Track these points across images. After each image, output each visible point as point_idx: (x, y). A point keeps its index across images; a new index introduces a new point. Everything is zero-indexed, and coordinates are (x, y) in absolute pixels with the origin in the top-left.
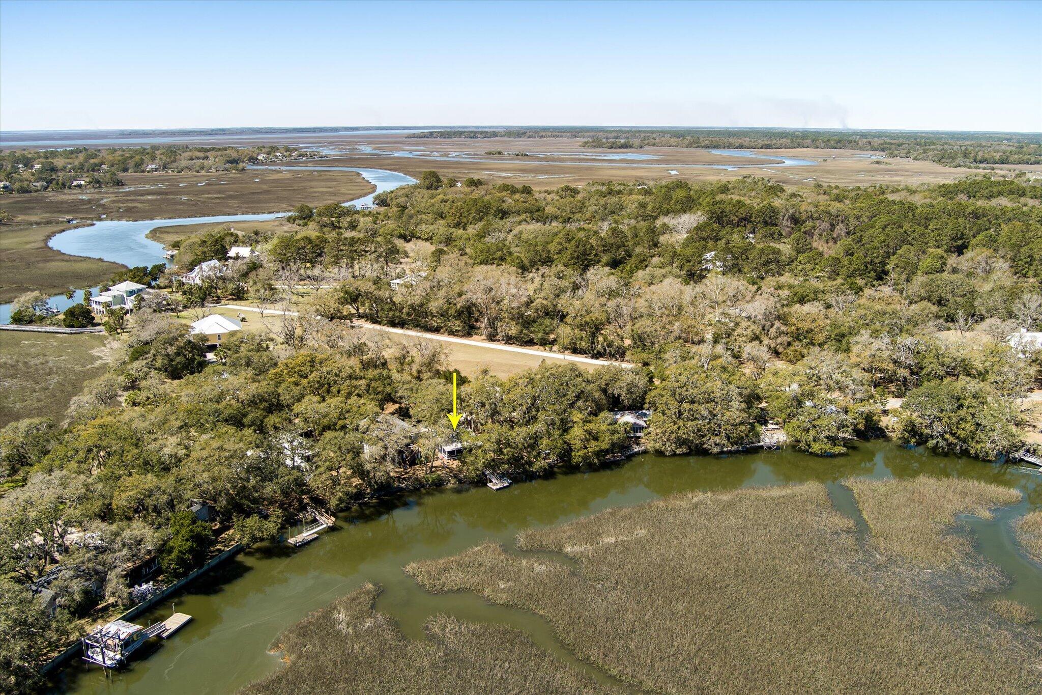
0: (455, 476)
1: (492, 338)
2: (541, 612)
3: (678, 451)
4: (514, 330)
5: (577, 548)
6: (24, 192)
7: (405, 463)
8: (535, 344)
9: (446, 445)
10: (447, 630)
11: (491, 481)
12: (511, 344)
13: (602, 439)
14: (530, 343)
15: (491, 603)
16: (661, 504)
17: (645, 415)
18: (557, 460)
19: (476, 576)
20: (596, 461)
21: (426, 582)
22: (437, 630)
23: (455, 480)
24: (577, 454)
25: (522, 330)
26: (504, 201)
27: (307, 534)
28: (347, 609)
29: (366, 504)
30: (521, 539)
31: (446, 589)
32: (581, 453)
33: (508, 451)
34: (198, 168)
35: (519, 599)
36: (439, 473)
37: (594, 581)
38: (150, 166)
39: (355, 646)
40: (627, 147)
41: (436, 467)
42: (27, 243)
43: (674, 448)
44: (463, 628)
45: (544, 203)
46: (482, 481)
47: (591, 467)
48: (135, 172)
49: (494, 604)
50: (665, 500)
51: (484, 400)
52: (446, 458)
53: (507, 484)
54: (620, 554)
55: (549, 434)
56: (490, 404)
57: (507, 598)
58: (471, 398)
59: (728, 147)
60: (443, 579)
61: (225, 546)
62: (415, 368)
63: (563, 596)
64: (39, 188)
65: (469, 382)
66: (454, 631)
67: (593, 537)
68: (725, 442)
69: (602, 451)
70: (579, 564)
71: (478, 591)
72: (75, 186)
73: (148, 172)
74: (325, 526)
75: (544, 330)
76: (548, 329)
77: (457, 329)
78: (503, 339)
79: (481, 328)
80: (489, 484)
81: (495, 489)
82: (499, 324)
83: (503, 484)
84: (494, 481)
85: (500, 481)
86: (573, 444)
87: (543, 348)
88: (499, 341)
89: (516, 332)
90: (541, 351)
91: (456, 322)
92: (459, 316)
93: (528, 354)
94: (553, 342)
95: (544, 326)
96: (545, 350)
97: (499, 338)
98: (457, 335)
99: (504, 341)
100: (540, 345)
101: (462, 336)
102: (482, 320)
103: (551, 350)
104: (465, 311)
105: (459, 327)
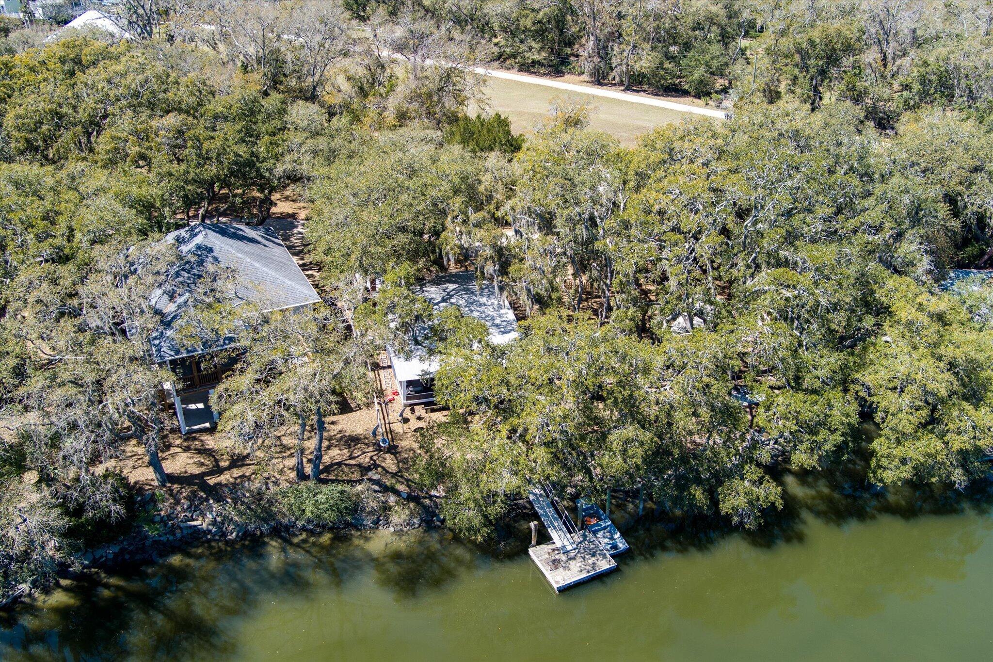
1: (600, 78)
4: (645, 62)
8: (685, 93)
11: (545, 541)
12: (638, 91)
14: (673, 90)
23: (407, 514)
25: (662, 63)
51: (552, 203)
53: (607, 562)
56: (573, 222)
62: (393, 103)
75: (707, 64)
76: (715, 63)
77: (535, 57)
78: (622, 81)
79: (582, 58)
80: (538, 554)
81: (555, 586)
82: (616, 48)
83: (590, 562)
84: (559, 537)
85: (581, 543)
86: (886, 412)
87: (701, 102)
88: (615, 85)
89: (649, 67)
90: (699, 106)
91: (534, 44)
92: (540, 33)
93: (672, 110)
94: (725, 91)
95: (708, 57)
96: (707, 104)
97: (614, 78)
98: (535, 73)
99: (623, 85)
100: (694, 97)
101: (545, 75)
102: (583, 41)
103: (718, 107)
104: (553, 23)
105: (541, 57)
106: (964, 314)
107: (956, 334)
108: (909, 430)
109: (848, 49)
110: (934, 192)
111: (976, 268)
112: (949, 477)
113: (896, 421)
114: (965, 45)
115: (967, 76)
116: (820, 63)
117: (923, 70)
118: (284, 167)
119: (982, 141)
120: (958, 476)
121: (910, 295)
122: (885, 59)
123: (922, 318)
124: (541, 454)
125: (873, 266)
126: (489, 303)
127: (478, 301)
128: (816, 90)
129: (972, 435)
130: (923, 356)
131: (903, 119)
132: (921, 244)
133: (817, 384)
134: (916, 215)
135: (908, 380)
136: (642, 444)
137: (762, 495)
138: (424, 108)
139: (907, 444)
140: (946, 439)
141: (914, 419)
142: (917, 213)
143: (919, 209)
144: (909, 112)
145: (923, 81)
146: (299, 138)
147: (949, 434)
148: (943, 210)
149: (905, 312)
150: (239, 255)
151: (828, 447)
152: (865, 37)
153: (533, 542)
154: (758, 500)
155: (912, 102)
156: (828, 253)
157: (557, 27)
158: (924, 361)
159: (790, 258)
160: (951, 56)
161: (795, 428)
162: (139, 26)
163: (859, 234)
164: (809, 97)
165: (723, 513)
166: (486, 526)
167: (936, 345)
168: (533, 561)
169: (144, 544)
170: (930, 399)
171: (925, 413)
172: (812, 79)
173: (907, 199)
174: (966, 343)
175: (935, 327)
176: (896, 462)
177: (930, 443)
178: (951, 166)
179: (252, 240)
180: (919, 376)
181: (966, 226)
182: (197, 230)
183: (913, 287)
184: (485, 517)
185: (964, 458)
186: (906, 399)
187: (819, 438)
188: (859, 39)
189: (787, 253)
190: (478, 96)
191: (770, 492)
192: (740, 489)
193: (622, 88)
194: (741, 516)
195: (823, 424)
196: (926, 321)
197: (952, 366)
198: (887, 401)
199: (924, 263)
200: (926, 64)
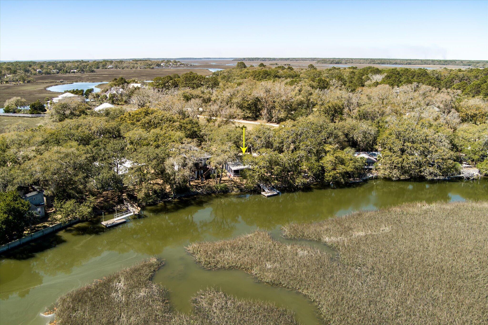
0: (238, 187)
1: (269, 120)
2: (305, 292)
3: (402, 177)
4: (282, 115)
5: (333, 239)
6: (48, 74)
7: (202, 176)
9: (233, 166)
10: (214, 304)
11: (264, 191)
13: (347, 164)
15: (259, 281)
16: (398, 210)
17: (375, 155)
18: (313, 180)
19: (247, 257)
20: (342, 180)
21: (203, 260)
22: (204, 304)
23: (237, 189)
24: (329, 174)
26: (278, 72)
27: (117, 219)
28: (127, 279)
29: (169, 202)
30: (286, 230)
31: (219, 266)
32: (331, 173)
33: (278, 168)
34: (131, 67)
35: (283, 279)
36: (226, 184)
37: (352, 266)
38: (109, 66)
39: (122, 314)
40: (339, 63)
41: (224, 180)
42: (36, 88)
43: (398, 175)
44: (229, 303)
45: (299, 73)
46: (257, 191)
47: (338, 185)
48: (103, 69)
49: (260, 282)
50: (400, 207)
52: (232, 176)
53: (275, 193)
54: (371, 244)
55: (308, 159)
57: (273, 277)
59: (389, 64)
60: (218, 258)
61: (52, 224)
63: (324, 278)
64: (55, 73)
66: (220, 306)
67: (347, 230)
68: (437, 171)
69: (347, 173)
70: (337, 251)
71: (247, 269)
72: (72, 72)
73: (109, 69)
74: (132, 214)
76: (304, 115)
77: (248, 115)
78: (276, 121)
79: (263, 115)
81: (266, 196)
82: (273, 111)
84: (266, 191)
85: (271, 191)
86: (326, 167)
88: (274, 123)
91: (248, 111)
92: (249, 108)
102: (263, 110)
104: (253, 104)
105: (250, 115)
113: (328, 169)
118: (203, 133)
122: (350, 110)
129: (341, 170)
148: (343, 136)
157: (255, 106)
168: (262, 194)
181: (350, 140)
188: (342, 105)
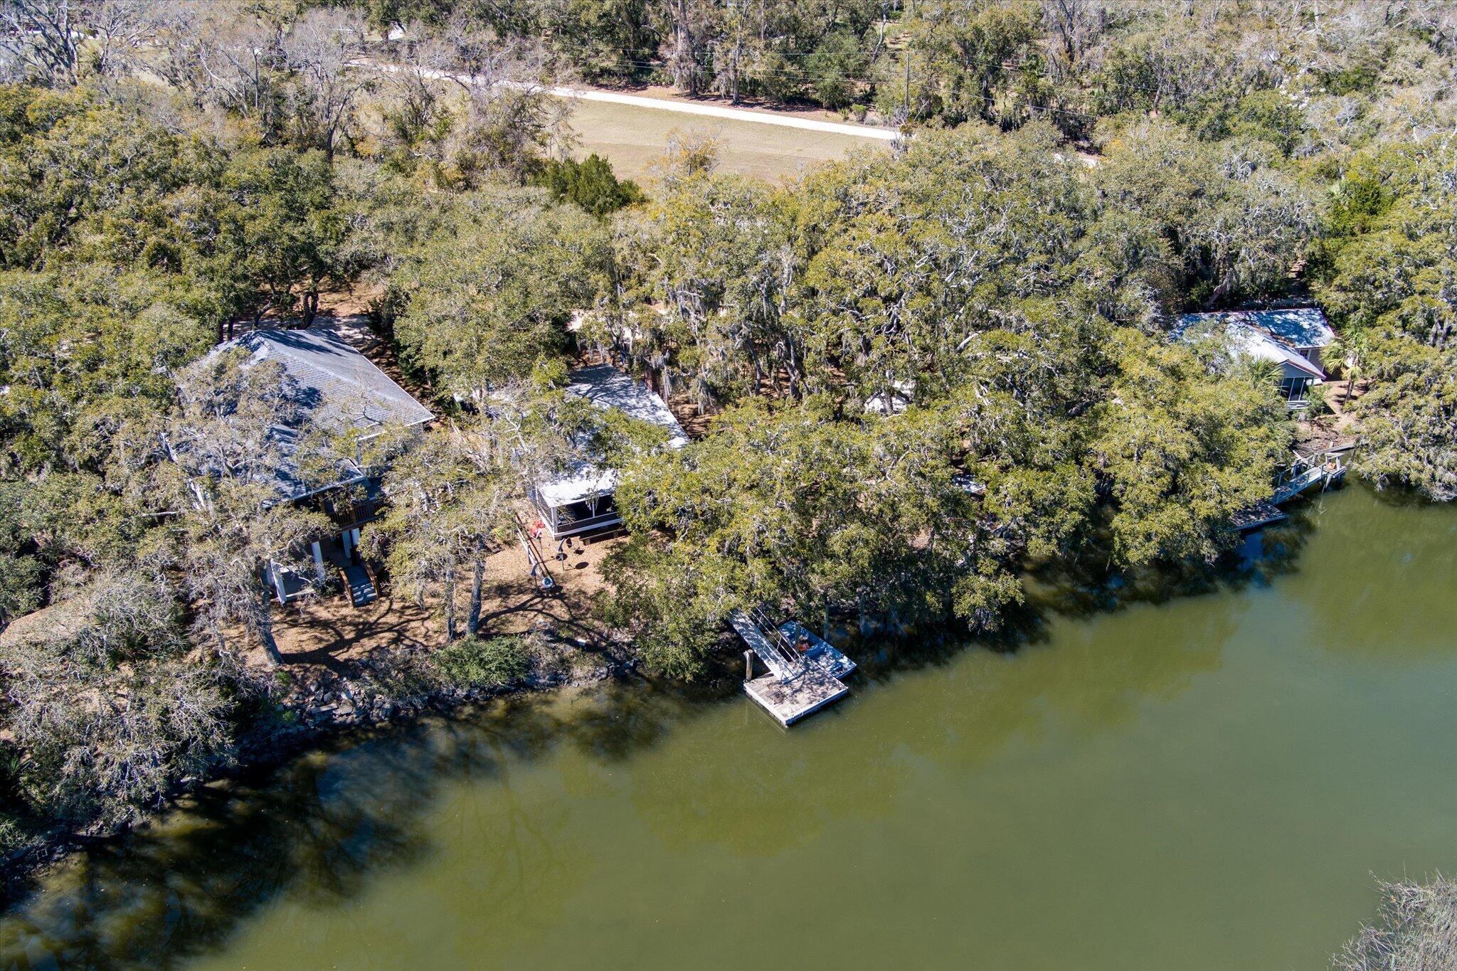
0: (596, 647)
1: (698, 89)
4: (759, 66)
8: (816, 105)
11: (762, 674)
12: (751, 105)
14: (798, 101)
23: (593, 668)
24: (1141, 527)
25: (781, 66)
36: (517, 625)
41: (503, 590)
53: (837, 689)
58: (653, 265)
65: (643, 200)
75: (841, 64)
76: (852, 63)
77: (604, 64)
78: (728, 92)
79: (669, 63)
80: (755, 689)
81: (783, 720)
82: (717, 48)
83: (819, 692)
84: (778, 669)
85: (804, 673)
86: (1125, 483)
87: (838, 116)
88: (719, 97)
89: (765, 72)
90: (836, 121)
91: (601, 46)
92: (608, 30)
93: (802, 130)
94: (868, 99)
95: (842, 54)
96: (846, 119)
97: (718, 89)
98: (606, 87)
99: (731, 98)
100: (828, 109)
101: (620, 88)
102: (671, 39)
103: (862, 121)
104: (624, 14)
105: (611, 63)
106: (1198, 366)
107: (1192, 388)
108: (1151, 500)
109: (1024, 37)
110: (1154, 226)
111: (1206, 311)
112: (1198, 552)
113: (1136, 491)
114: (1167, 28)
115: (1172, 69)
116: (990, 58)
117: (1118, 62)
118: (353, 249)
119: (1200, 159)
120: (1208, 550)
121: (1139, 348)
122: (1070, 49)
123: (1154, 373)
124: (757, 567)
125: (1096, 318)
126: (641, 405)
127: (626, 404)
128: (987, 93)
129: (1218, 499)
130: (1160, 416)
131: (1100, 126)
132: (1145, 288)
133: (1049, 458)
134: (1135, 256)
135: (1147, 444)
136: (867, 543)
137: (1001, 589)
138: (496, 153)
139: (1150, 517)
140: (1191, 506)
141: (1156, 488)
142: (1136, 253)
143: (1137, 248)
144: (1106, 118)
145: (1121, 75)
146: (361, 209)
147: (1194, 501)
148: (1165, 244)
149: (1136, 368)
150: (320, 368)
151: (1066, 527)
152: (1043, 21)
153: (749, 675)
154: (996, 596)
155: (1108, 104)
156: (1046, 308)
157: (631, 20)
158: (1162, 422)
159: (1001, 317)
160: (1151, 44)
161: (1030, 510)
162: (51, 54)
163: (1076, 283)
164: (979, 103)
165: (959, 615)
166: (696, 661)
167: (1173, 403)
168: (751, 698)
169: (269, 740)
170: (1171, 465)
171: (1166, 480)
172: (981, 79)
173: (1123, 236)
174: (1204, 397)
175: (1169, 382)
176: (1141, 538)
177: (1175, 513)
178: (1167, 193)
179: (320, 349)
180: (1157, 439)
181: (1190, 263)
182: (255, 341)
183: (1141, 340)
184: (694, 650)
185: (1214, 526)
186: (1146, 467)
187: (1057, 519)
188: (1036, 26)
189: (997, 312)
190: (565, 133)
191: (1008, 586)
192: (976, 586)
193: (730, 102)
194: (978, 619)
195: (1057, 503)
196: (1160, 377)
197: (1191, 425)
198: (1125, 471)
199: (1150, 311)
200: (1122, 55)
